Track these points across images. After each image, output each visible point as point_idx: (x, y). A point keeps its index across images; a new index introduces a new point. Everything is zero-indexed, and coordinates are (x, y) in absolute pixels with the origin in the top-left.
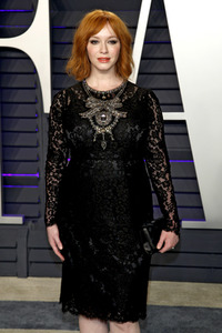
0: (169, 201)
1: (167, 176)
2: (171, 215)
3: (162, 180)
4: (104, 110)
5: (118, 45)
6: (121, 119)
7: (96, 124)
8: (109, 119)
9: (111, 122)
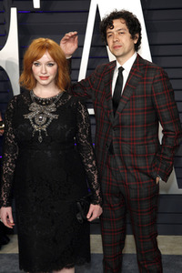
0: (96, 182)
1: (94, 163)
2: (97, 192)
3: (90, 166)
4: (42, 113)
5: (55, 67)
6: (54, 120)
7: (35, 123)
8: (44, 120)
9: (46, 122)
